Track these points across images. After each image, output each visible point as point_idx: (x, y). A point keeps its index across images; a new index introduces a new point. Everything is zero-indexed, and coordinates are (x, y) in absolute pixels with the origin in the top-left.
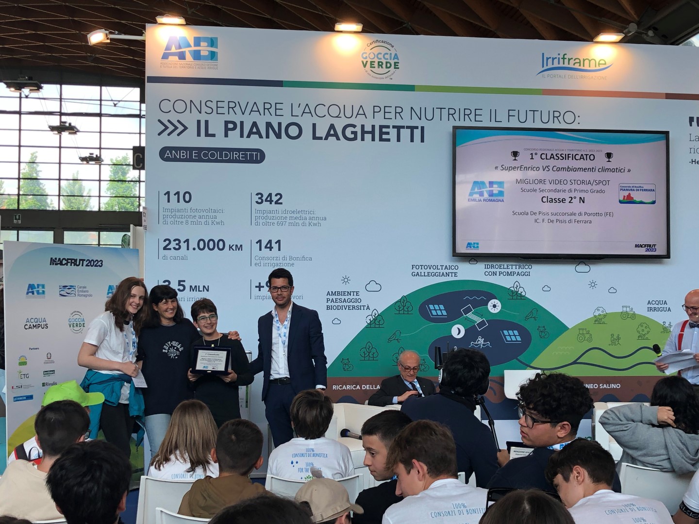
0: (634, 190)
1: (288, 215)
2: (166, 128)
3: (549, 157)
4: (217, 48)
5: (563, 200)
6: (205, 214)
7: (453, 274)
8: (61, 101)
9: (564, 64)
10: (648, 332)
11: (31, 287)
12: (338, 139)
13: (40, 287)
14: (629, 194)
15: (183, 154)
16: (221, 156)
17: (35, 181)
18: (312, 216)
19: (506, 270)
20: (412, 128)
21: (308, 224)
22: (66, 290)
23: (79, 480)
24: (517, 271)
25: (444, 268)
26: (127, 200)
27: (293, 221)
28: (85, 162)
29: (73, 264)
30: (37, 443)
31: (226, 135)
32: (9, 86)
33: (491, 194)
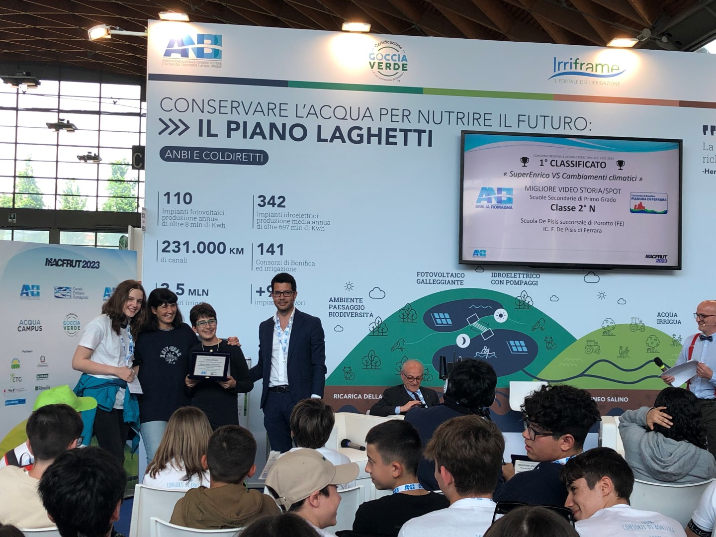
0: (645, 199)
1: (291, 219)
2: (167, 127)
3: (559, 164)
4: (221, 46)
5: (573, 209)
6: (205, 216)
7: (459, 282)
8: (59, 98)
9: (576, 69)
10: (658, 345)
11: (26, 287)
12: (344, 141)
13: (35, 288)
14: (641, 203)
15: (184, 154)
16: (223, 157)
17: (30, 179)
18: (315, 220)
19: (514, 279)
20: (420, 132)
21: (311, 228)
22: (62, 292)
23: (72, 487)
24: (524, 280)
25: (450, 275)
26: (125, 201)
27: (296, 225)
28: (83, 161)
29: (69, 265)
30: (29, 447)
31: (229, 136)
32: (6, 81)
33: (499, 201)
